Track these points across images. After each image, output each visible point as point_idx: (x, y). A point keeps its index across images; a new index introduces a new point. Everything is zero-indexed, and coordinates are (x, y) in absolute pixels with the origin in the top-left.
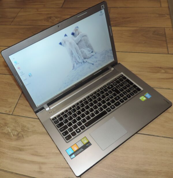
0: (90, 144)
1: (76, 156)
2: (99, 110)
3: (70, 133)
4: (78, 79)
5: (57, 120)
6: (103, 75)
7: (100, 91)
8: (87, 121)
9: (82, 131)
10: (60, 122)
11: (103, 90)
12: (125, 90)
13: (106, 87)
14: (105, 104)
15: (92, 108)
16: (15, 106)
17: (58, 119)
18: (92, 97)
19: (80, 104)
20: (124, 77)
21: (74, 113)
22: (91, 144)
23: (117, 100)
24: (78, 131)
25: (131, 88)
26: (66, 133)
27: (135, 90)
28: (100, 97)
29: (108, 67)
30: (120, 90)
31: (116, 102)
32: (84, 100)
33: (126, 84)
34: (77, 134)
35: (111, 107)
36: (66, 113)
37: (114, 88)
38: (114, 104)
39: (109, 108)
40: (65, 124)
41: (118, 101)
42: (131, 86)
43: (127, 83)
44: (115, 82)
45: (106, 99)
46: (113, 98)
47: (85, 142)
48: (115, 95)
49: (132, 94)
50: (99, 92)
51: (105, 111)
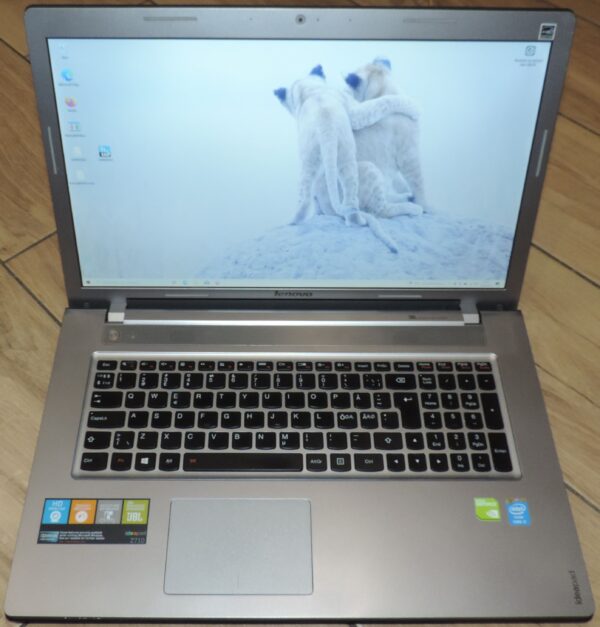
0: (142, 539)
1: (59, 542)
2: (281, 440)
3: (111, 450)
4: (298, 276)
5: (112, 375)
6: (412, 318)
7: (350, 369)
8: (206, 450)
9: (157, 471)
10: (114, 389)
11: (361, 374)
12: (445, 430)
13: (383, 374)
14: (325, 432)
15: (262, 414)
16: (35, 241)
17: (119, 374)
18: (298, 376)
19: (236, 371)
20: (491, 378)
21: (187, 390)
22: (145, 537)
23: (380, 444)
24: (145, 461)
25: (477, 437)
26: (101, 440)
27: (486, 456)
28: (329, 392)
29: (459, 301)
30: (427, 415)
31: (373, 450)
32: (259, 368)
33: (473, 408)
34: (133, 471)
35: (333, 457)
36: (160, 373)
37: (408, 395)
38: (356, 455)
39: (323, 457)
40: (123, 408)
41: (384, 453)
42: (486, 430)
43: (481, 410)
44: (436, 373)
45: (343, 417)
46: (372, 432)
47: (134, 517)
48: (390, 421)
49: (460, 464)
50: (339, 374)
51: (300, 456)
